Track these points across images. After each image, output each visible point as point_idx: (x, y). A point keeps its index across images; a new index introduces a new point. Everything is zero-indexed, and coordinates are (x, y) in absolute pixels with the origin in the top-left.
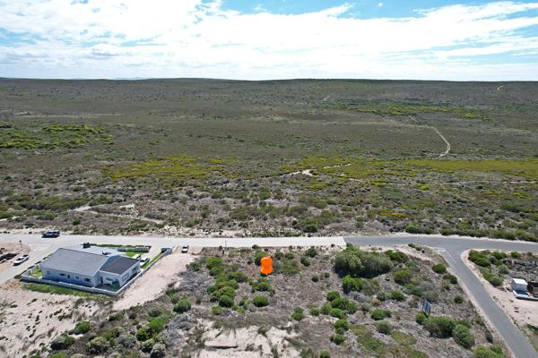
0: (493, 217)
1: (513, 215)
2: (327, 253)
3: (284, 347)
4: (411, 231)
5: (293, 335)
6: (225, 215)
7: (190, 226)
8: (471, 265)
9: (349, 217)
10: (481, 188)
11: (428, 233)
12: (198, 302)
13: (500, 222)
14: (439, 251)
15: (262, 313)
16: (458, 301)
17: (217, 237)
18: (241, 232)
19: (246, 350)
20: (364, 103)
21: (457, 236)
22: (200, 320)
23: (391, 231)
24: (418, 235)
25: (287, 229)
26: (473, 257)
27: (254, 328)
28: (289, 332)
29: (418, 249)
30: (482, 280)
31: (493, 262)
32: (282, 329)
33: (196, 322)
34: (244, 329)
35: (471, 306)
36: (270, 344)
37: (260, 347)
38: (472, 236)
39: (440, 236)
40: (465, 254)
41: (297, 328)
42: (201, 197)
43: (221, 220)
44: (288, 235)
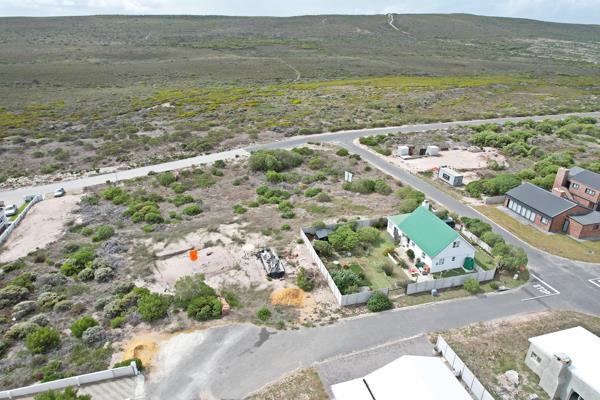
0: (363, 114)
1: (376, 111)
2: (235, 163)
3: (242, 234)
4: (305, 133)
5: (245, 224)
6: (92, 154)
7: (49, 172)
8: (364, 147)
9: (240, 132)
11: (319, 133)
12: (121, 227)
13: (370, 117)
14: (336, 143)
15: (201, 219)
16: (368, 169)
17: (94, 175)
18: (123, 165)
19: (206, 247)
20: (197, 39)
21: (343, 132)
22: (134, 241)
23: (286, 136)
25: (178, 153)
26: (363, 142)
27: (201, 230)
28: (240, 223)
29: (318, 144)
30: (377, 154)
31: (379, 141)
32: (232, 223)
33: (132, 243)
34: (192, 233)
35: (378, 170)
36: (228, 236)
37: (219, 241)
38: (355, 129)
39: (329, 133)
40: (356, 142)
41: (245, 220)
42: (42, 143)
43: (89, 160)
44: (182, 158)
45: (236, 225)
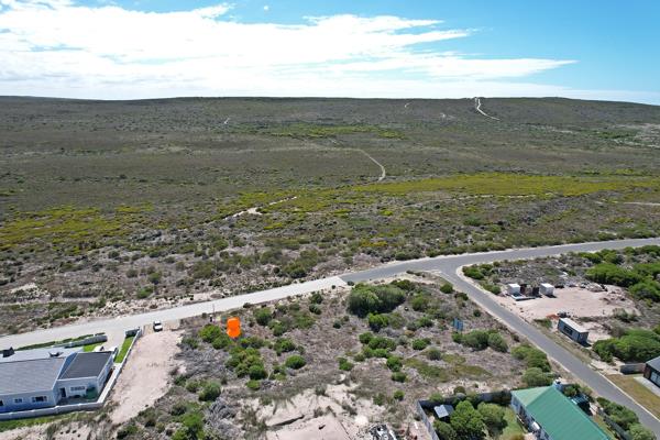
0: (462, 232)
1: (476, 229)
2: (333, 296)
3: (353, 400)
4: (401, 258)
5: (354, 386)
6: (183, 275)
7: (144, 297)
8: (469, 280)
9: (332, 253)
10: (438, 207)
11: (417, 258)
12: (224, 382)
13: (470, 237)
14: (437, 272)
15: (306, 374)
16: (477, 314)
17: (189, 303)
18: (217, 291)
19: (316, 416)
20: (274, 125)
21: (443, 256)
22: (241, 401)
23: (382, 261)
25: (271, 279)
26: (468, 273)
27: (308, 392)
28: (348, 385)
29: (418, 275)
30: (485, 292)
31: (484, 274)
32: (339, 383)
33: (238, 405)
34: (299, 395)
35: (490, 316)
36: (337, 402)
37: (329, 408)
38: (455, 253)
39: (428, 258)
40: (459, 272)
41: (354, 379)
42: (135, 258)
43: (181, 283)
44: (276, 285)
45: (344, 387)
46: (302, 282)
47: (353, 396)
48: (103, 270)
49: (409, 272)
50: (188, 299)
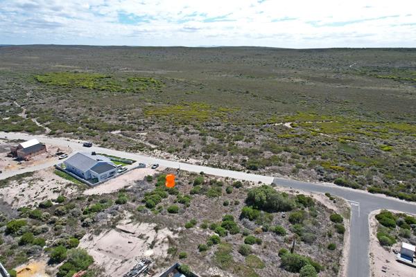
2: (251, 187)
3: (163, 242)
5: (176, 236)
6: (199, 148)
7: (171, 152)
8: (373, 222)
9: (292, 163)
11: (354, 188)
12: (134, 201)
14: (352, 204)
15: (169, 217)
16: (332, 247)
17: (182, 162)
18: (201, 161)
19: (139, 237)
20: (389, 70)
22: (126, 212)
23: (321, 180)
24: (344, 187)
25: (235, 165)
27: (154, 225)
28: (174, 234)
29: (331, 199)
30: (373, 237)
31: (400, 224)
32: (172, 230)
34: (147, 224)
35: (340, 254)
36: (156, 238)
37: (148, 238)
39: (366, 192)
40: (377, 212)
41: (181, 233)
42: (193, 133)
43: (193, 151)
44: (233, 169)
45: (170, 233)
46: (248, 173)
47: (167, 240)
48: (174, 135)
49: (327, 195)
50: (184, 160)
